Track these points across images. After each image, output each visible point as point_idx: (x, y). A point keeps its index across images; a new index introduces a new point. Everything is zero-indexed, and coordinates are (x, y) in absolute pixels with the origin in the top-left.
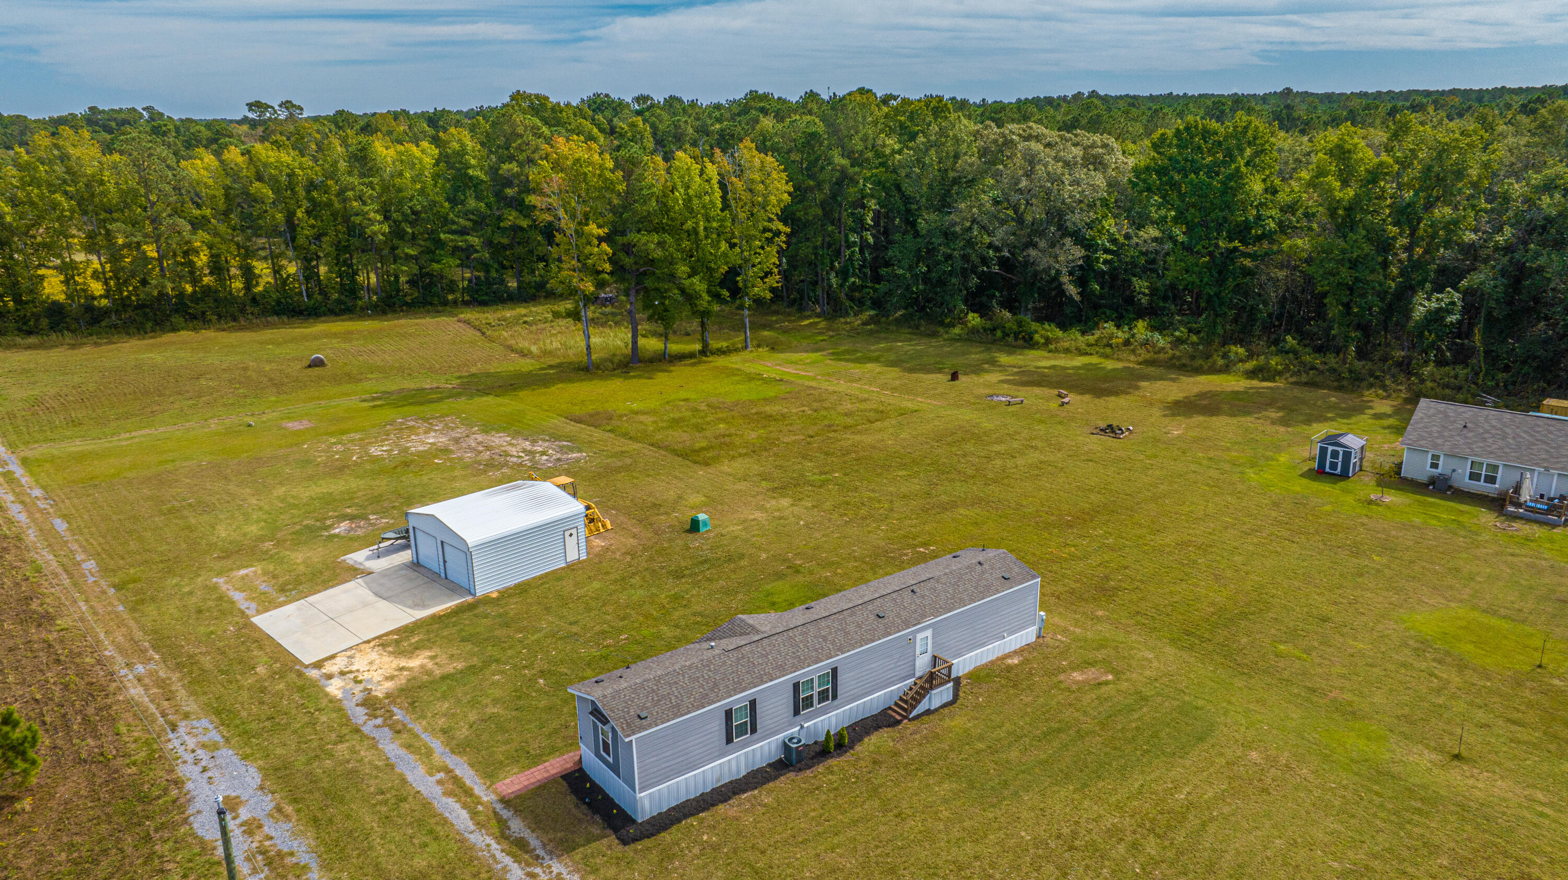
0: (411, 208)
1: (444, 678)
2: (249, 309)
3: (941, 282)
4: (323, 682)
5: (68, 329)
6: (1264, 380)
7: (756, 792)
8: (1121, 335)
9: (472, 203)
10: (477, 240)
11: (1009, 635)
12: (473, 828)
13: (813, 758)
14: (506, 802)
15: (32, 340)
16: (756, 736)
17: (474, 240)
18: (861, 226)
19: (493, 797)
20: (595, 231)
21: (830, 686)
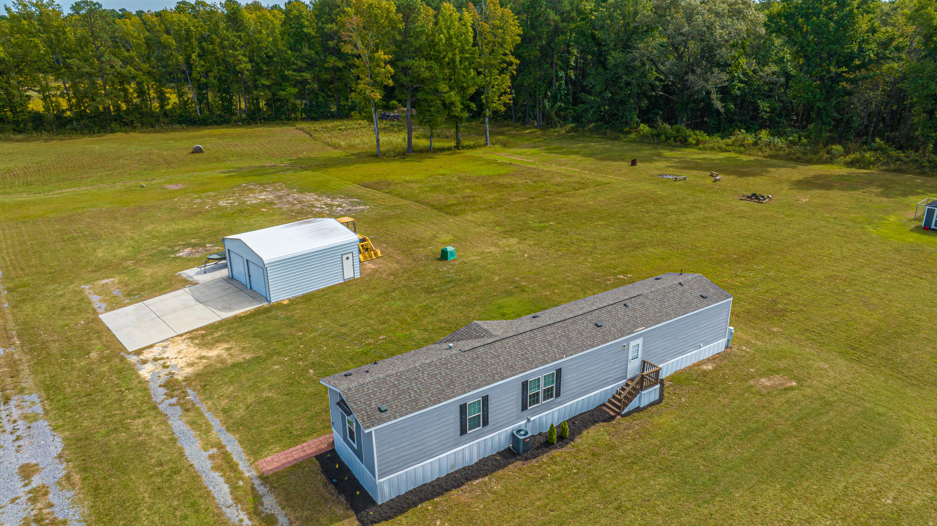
0: (265, 53)
1: (234, 366)
2: (162, 120)
3: (623, 102)
4: (139, 365)
5: (45, 130)
6: (860, 168)
7: (487, 479)
8: (750, 139)
9: (306, 51)
10: (309, 75)
11: (704, 345)
12: (231, 502)
13: (537, 448)
14: (264, 478)
15: (20, 136)
16: (487, 428)
17: (307, 75)
18: (566, 66)
19: (254, 473)
20: (382, 57)
21: (554, 385)
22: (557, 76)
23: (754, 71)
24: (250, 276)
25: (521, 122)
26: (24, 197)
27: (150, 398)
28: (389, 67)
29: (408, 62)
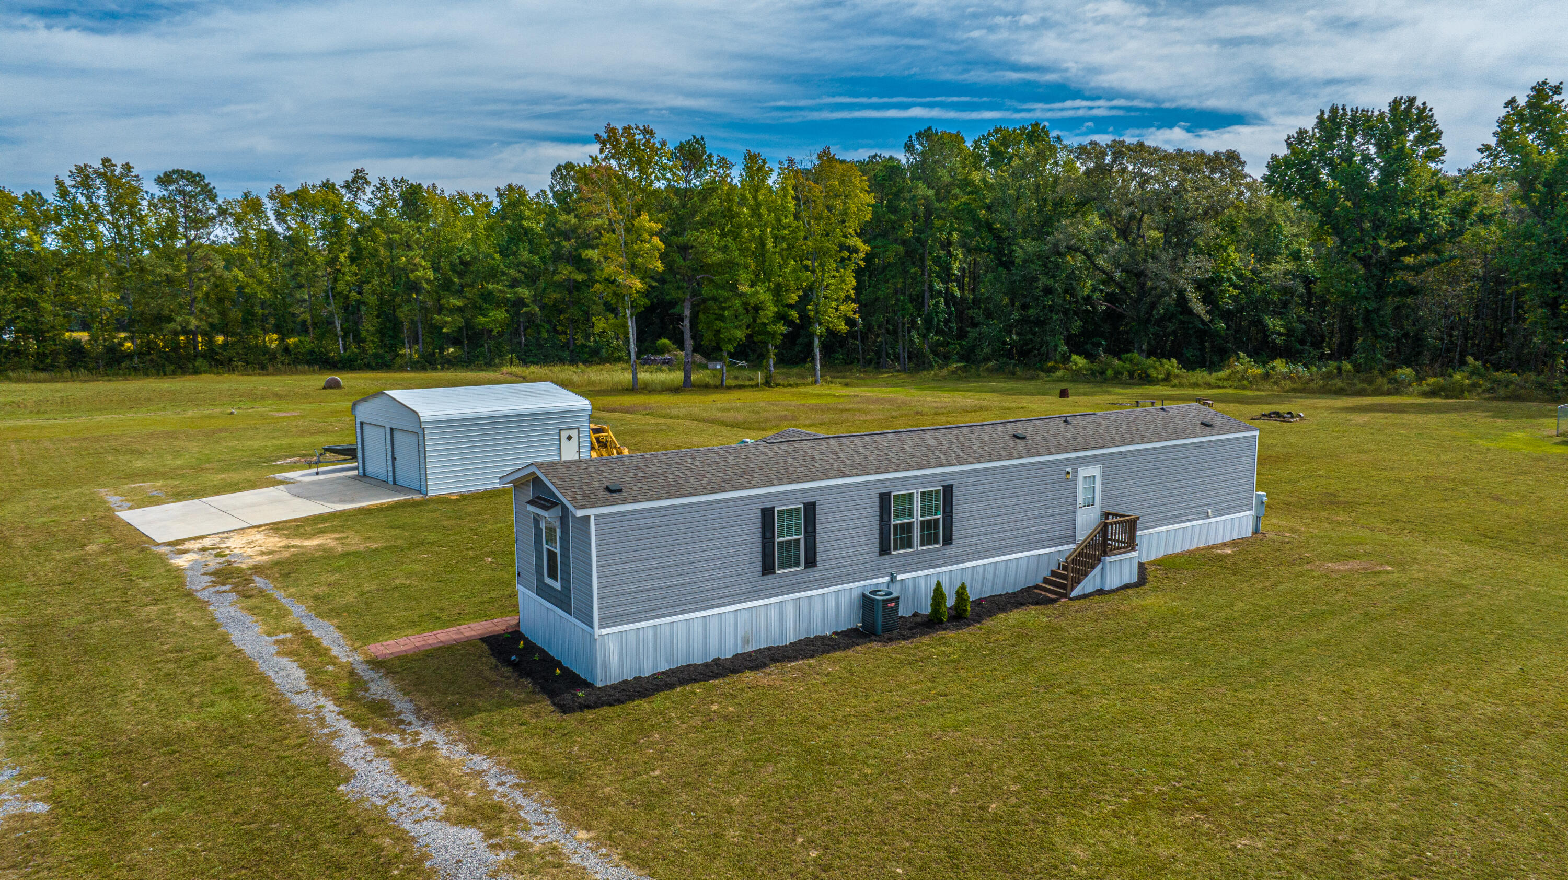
0: (459, 257)
1: (345, 555)
2: (280, 358)
4: (171, 555)
5: (85, 368)
6: (1447, 397)
7: (812, 661)
8: (1258, 371)
9: (525, 255)
10: (527, 293)
12: (303, 685)
13: (911, 629)
14: (375, 663)
15: (42, 375)
16: (813, 574)
17: (524, 292)
18: (946, 275)
19: (359, 658)
20: (647, 224)
21: (940, 516)
22: (931, 287)
23: (1254, 272)
24: (394, 459)
25: (873, 365)
26: (29, 422)
27: (183, 584)
28: (656, 240)
29: (689, 236)
